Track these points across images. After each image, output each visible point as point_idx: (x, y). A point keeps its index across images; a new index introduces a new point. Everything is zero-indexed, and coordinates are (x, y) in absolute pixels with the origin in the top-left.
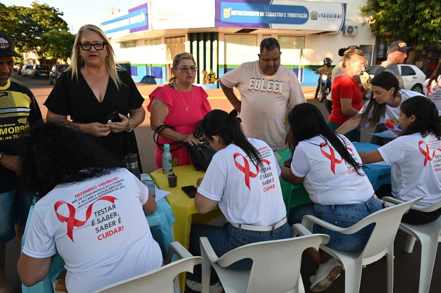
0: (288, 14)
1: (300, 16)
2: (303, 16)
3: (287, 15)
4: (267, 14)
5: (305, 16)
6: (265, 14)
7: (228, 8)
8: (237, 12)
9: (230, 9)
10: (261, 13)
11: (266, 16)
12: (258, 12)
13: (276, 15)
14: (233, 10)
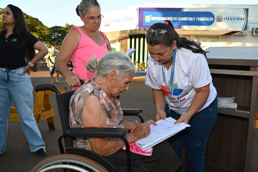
1: (207, 19)
2: (209, 19)
3: (196, 19)
4: (179, 19)
5: (211, 19)
6: (177, 19)
7: (149, 15)
8: (156, 18)
9: (151, 16)
10: (174, 18)
11: (179, 20)
12: (172, 18)
13: (187, 19)
14: (153, 17)
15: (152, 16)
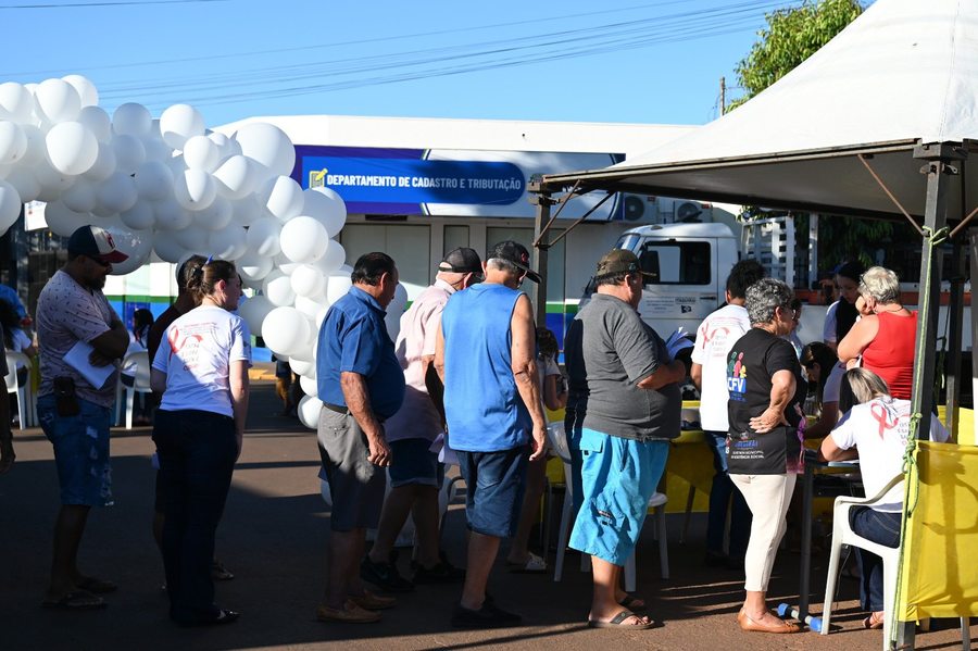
0: (470, 180)
1: (502, 185)
2: (508, 184)
3: (466, 183)
4: (416, 182)
5: (515, 185)
6: (410, 182)
7: (321, 170)
8: (341, 178)
9: (325, 171)
10: (401, 178)
11: (414, 185)
12: (394, 178)
13: (441, 182)
14: (333, 174)
15: (331, 172)
